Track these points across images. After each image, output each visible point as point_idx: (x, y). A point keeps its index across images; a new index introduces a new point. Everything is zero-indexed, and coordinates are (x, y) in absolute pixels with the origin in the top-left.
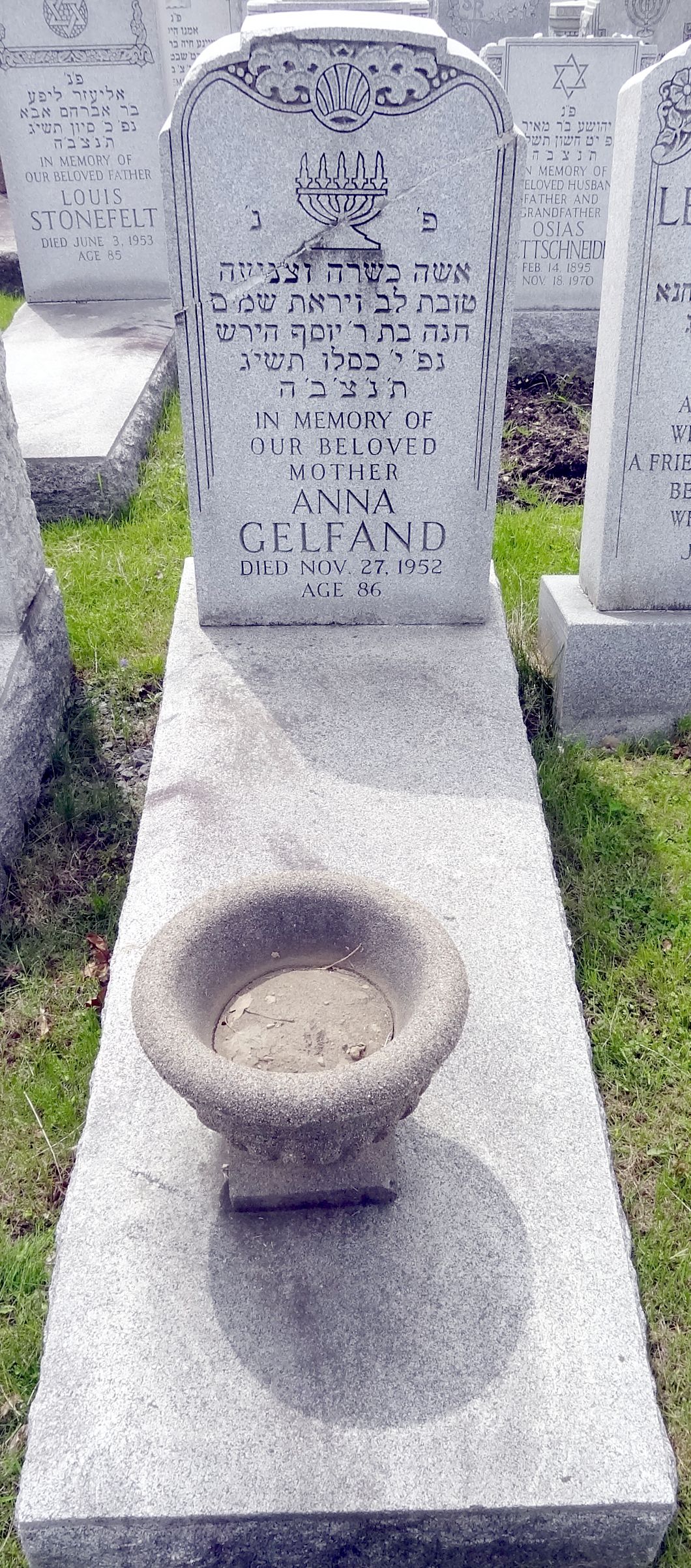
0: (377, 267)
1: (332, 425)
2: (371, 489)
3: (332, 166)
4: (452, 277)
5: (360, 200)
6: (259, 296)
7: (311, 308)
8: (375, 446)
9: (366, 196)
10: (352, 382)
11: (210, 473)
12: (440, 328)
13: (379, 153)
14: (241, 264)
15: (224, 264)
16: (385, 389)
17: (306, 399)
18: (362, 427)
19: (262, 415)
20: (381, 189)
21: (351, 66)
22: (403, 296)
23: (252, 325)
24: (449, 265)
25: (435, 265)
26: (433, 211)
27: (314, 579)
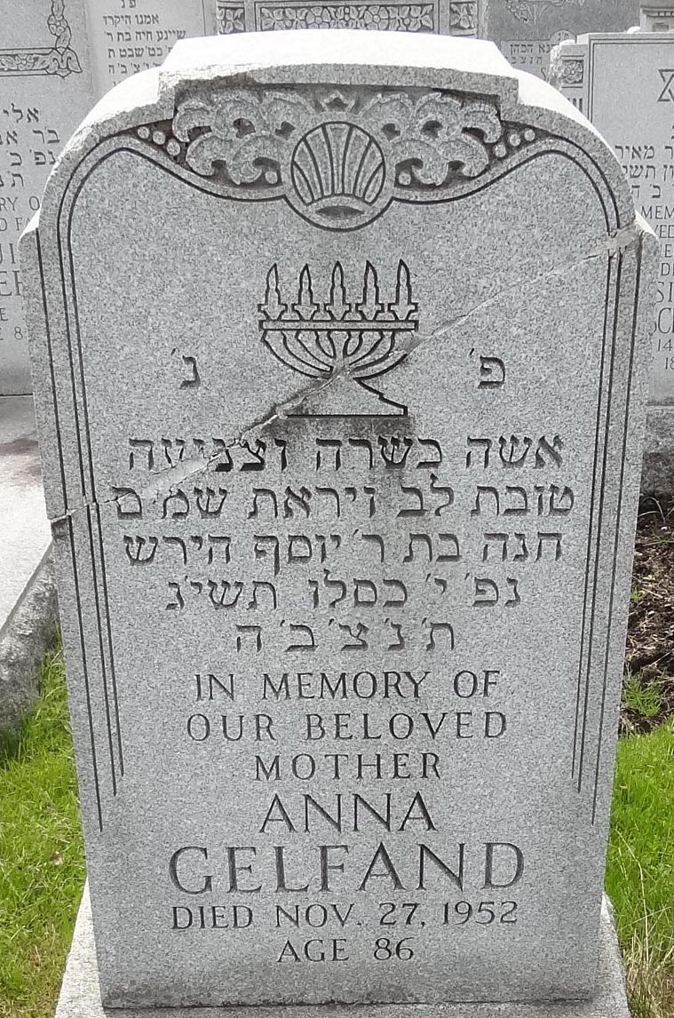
0: (402, 445)
1: (327, 694)
2: (395, 792)
3: (321, 286)
4: (531, 459)
5: (370, 338)
6: (197, 491)
7: (289, 511)
8: (401, 725)
9: (381, 331)
10: (362, 627)
11: (118, 770)
12: (512, 539)
13: (402, 263)
14: (166, 442)
15: (134, 442)
16: (419, 636)
17: (281, 653)
18: (379, 696)
19: (205, 679)
20: (407, 320)
21: (352, 127)
22: (448, 490)
23: (186, 538)
24: (527, 440)
25: (502, 440)
26: (497, 354)
27: (299, 935)
